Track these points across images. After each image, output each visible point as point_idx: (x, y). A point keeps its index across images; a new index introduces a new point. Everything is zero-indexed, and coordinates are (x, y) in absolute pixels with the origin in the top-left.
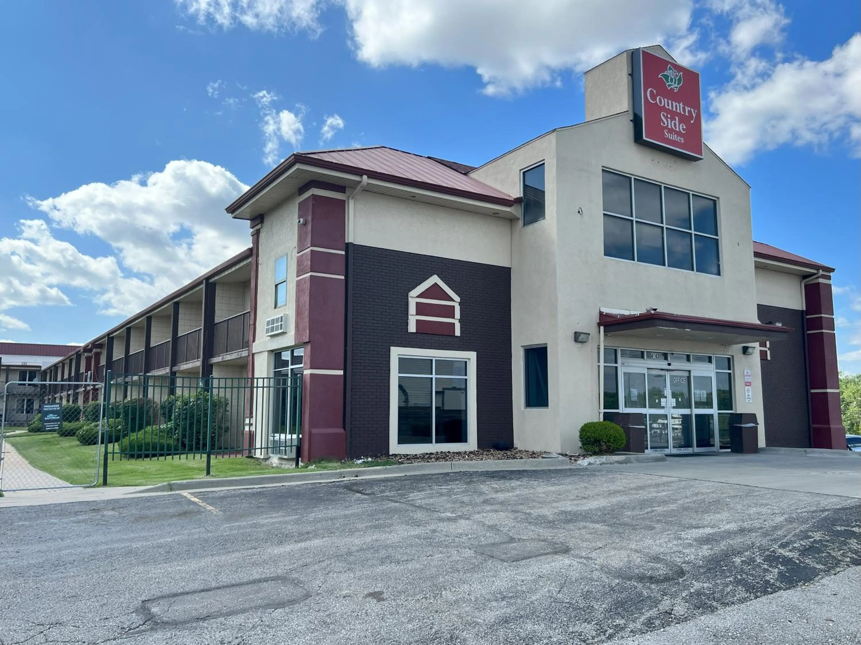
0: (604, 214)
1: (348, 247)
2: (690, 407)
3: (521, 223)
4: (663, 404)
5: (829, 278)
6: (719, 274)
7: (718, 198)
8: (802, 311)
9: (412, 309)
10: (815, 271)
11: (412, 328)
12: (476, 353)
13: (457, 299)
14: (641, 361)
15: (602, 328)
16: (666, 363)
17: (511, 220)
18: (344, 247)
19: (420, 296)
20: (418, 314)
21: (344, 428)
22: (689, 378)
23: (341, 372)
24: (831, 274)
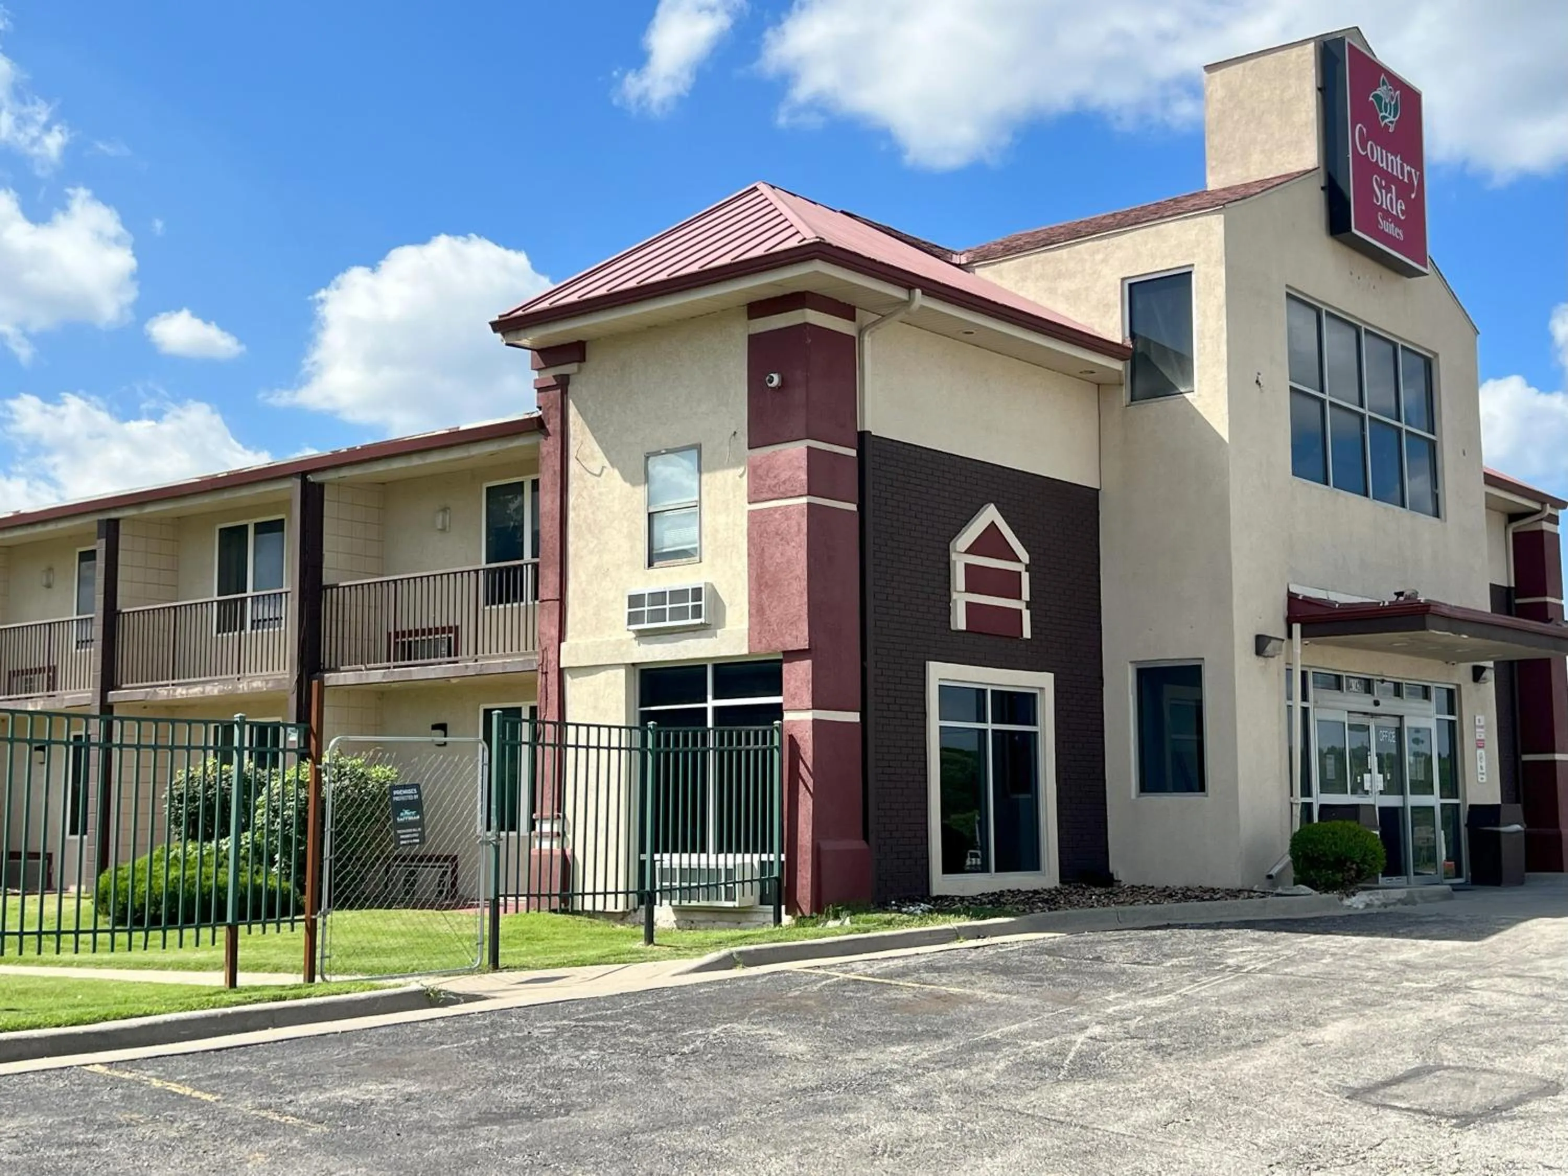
0: (1291, 388)
1: (863, 438)
2: (1402, 792)
3: (1125, 393)
4: (1367, 786)
5: (1554, 520)
6: (1437, 514)
7: (1436, 355)
8: (1509, 589)
9: (959, 579)
10: (1537, 506)
11: (960, 621)
12: (1052, 675)
13: (1024, 556)
14: (1335, 694)
15: (1297, 628)
16: (1369, 699)
17: (1099, 385)
18: (854, 439)
19: (969, 551)
20: (969, 589)
21: (866, 837)
22: (1399, 731)
23: (855, 717)
24: (1560, 513)
